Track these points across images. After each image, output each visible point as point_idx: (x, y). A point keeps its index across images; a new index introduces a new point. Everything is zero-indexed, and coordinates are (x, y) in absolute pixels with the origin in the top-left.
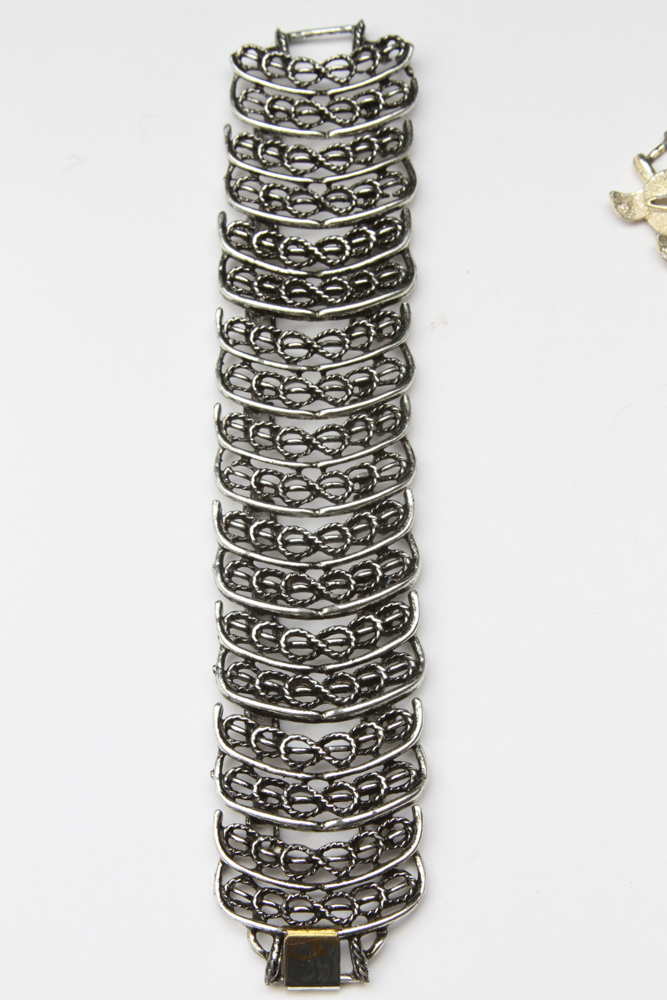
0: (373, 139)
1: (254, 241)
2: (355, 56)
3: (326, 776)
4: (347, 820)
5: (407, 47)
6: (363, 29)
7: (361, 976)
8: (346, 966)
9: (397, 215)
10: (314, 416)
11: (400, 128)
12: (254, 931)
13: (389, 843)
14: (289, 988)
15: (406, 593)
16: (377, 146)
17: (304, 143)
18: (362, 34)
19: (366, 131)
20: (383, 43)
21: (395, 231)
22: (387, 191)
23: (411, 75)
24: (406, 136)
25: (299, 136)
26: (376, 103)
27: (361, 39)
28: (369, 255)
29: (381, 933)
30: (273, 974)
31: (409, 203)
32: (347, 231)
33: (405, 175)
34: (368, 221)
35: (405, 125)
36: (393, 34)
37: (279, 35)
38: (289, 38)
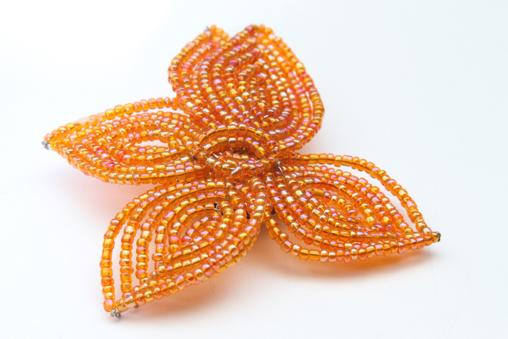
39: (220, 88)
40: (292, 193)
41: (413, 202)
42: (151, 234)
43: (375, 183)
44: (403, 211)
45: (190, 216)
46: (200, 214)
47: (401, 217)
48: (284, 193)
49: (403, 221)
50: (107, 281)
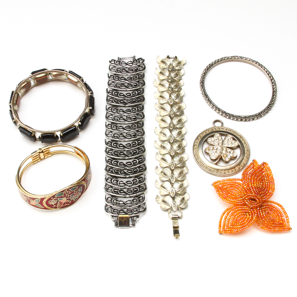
0: (137, 76)
1: (113, 93)
2: (133, 61)
3: (127, 188)
4: (131, 195)
5: (144, 60)
6: (135, 57)
7: (134, 225)
8: (131, 223)
9: (142, 89)
10: (125, 124)
11: (142, 74)
12: (113, 216)
13: (139, 200)
14: (119, 227)
15: (143, 156)
16: (138, 77)
17: (123, 76)
18: (135, 58)
19: (135, 74)
20: (139, 59)
21: (141, 92)
22: (139, 85)
23: (144, 65)
24: (143, 76)
25: (122, 75)
26: (137, 70)
27: (135, 59)
28: (136, 96)
29: (138, 217)
30: (116, 224)
31: (145, 87)
32: (132, 92)
33: (143, 82)
34: (136, 90)
35: (143, 74)
36: (141, 57)
37: (118, 58)
38: (120, 59)
39: (252, 183)
40: (262, 213)
41: (288, 218)
42: (230, 218)
43: (281, 210)
44: (286, 220)
45: (240, 215)
46: (242, 215)
47: (285, 221)
48: (261, 212)
49: (285, 222)
50: (220, 226)
